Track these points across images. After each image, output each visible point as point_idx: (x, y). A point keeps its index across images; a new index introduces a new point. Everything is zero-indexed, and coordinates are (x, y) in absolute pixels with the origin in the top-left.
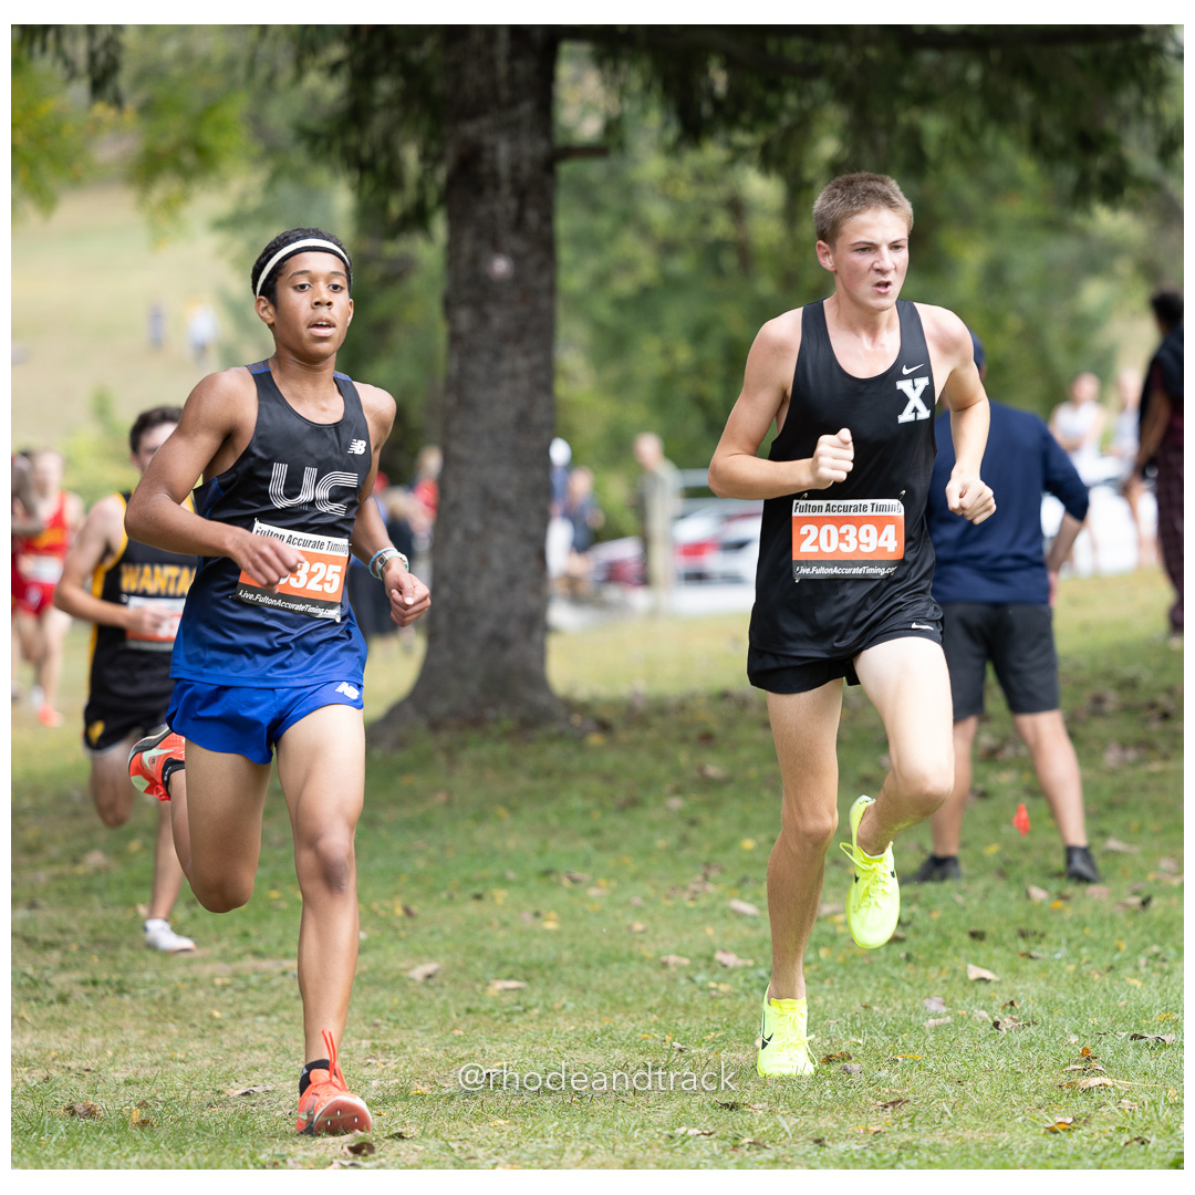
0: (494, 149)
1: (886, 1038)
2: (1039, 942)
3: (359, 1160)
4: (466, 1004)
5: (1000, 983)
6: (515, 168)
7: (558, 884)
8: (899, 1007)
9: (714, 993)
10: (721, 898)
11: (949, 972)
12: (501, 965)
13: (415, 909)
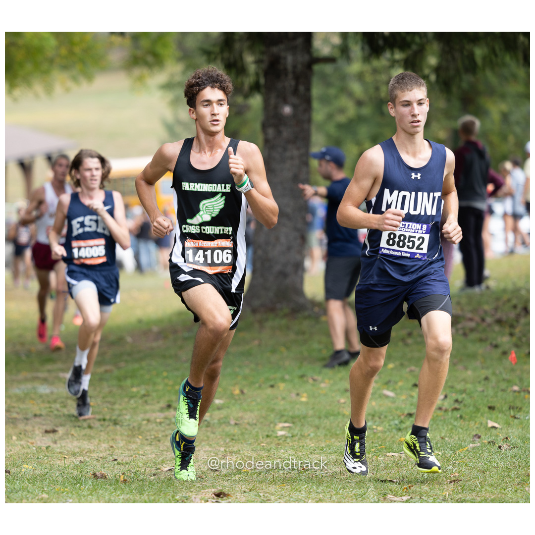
0: (285, 58)
1: (451, 452)
2: (518, 412)
3: (220, 500)
4: (266, 433)
5: (501, 429)
6: (295, 67)
7: (307, 381)
8: (457, 439)
9: (375, 431)
10: (379, 389)
11: (478, 424)
12: (282, 416)
13: (245, 391)
